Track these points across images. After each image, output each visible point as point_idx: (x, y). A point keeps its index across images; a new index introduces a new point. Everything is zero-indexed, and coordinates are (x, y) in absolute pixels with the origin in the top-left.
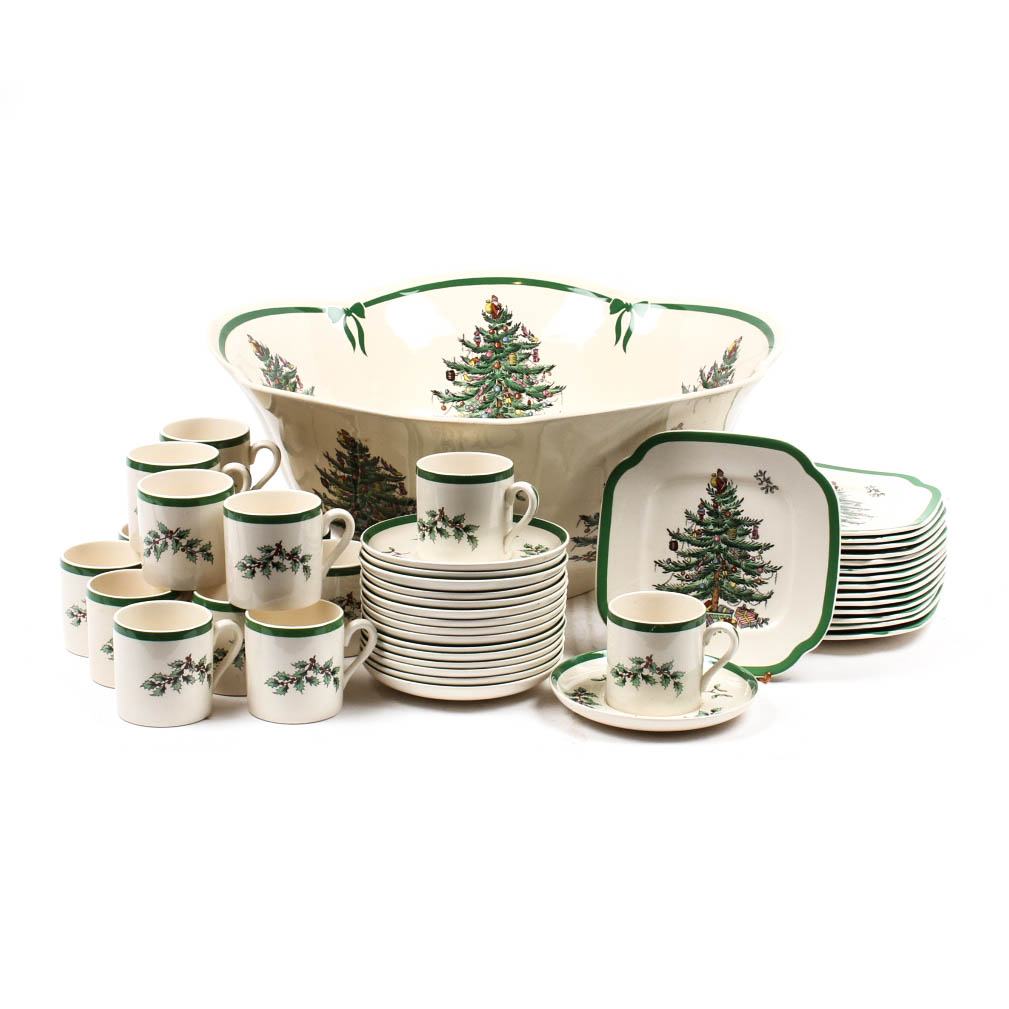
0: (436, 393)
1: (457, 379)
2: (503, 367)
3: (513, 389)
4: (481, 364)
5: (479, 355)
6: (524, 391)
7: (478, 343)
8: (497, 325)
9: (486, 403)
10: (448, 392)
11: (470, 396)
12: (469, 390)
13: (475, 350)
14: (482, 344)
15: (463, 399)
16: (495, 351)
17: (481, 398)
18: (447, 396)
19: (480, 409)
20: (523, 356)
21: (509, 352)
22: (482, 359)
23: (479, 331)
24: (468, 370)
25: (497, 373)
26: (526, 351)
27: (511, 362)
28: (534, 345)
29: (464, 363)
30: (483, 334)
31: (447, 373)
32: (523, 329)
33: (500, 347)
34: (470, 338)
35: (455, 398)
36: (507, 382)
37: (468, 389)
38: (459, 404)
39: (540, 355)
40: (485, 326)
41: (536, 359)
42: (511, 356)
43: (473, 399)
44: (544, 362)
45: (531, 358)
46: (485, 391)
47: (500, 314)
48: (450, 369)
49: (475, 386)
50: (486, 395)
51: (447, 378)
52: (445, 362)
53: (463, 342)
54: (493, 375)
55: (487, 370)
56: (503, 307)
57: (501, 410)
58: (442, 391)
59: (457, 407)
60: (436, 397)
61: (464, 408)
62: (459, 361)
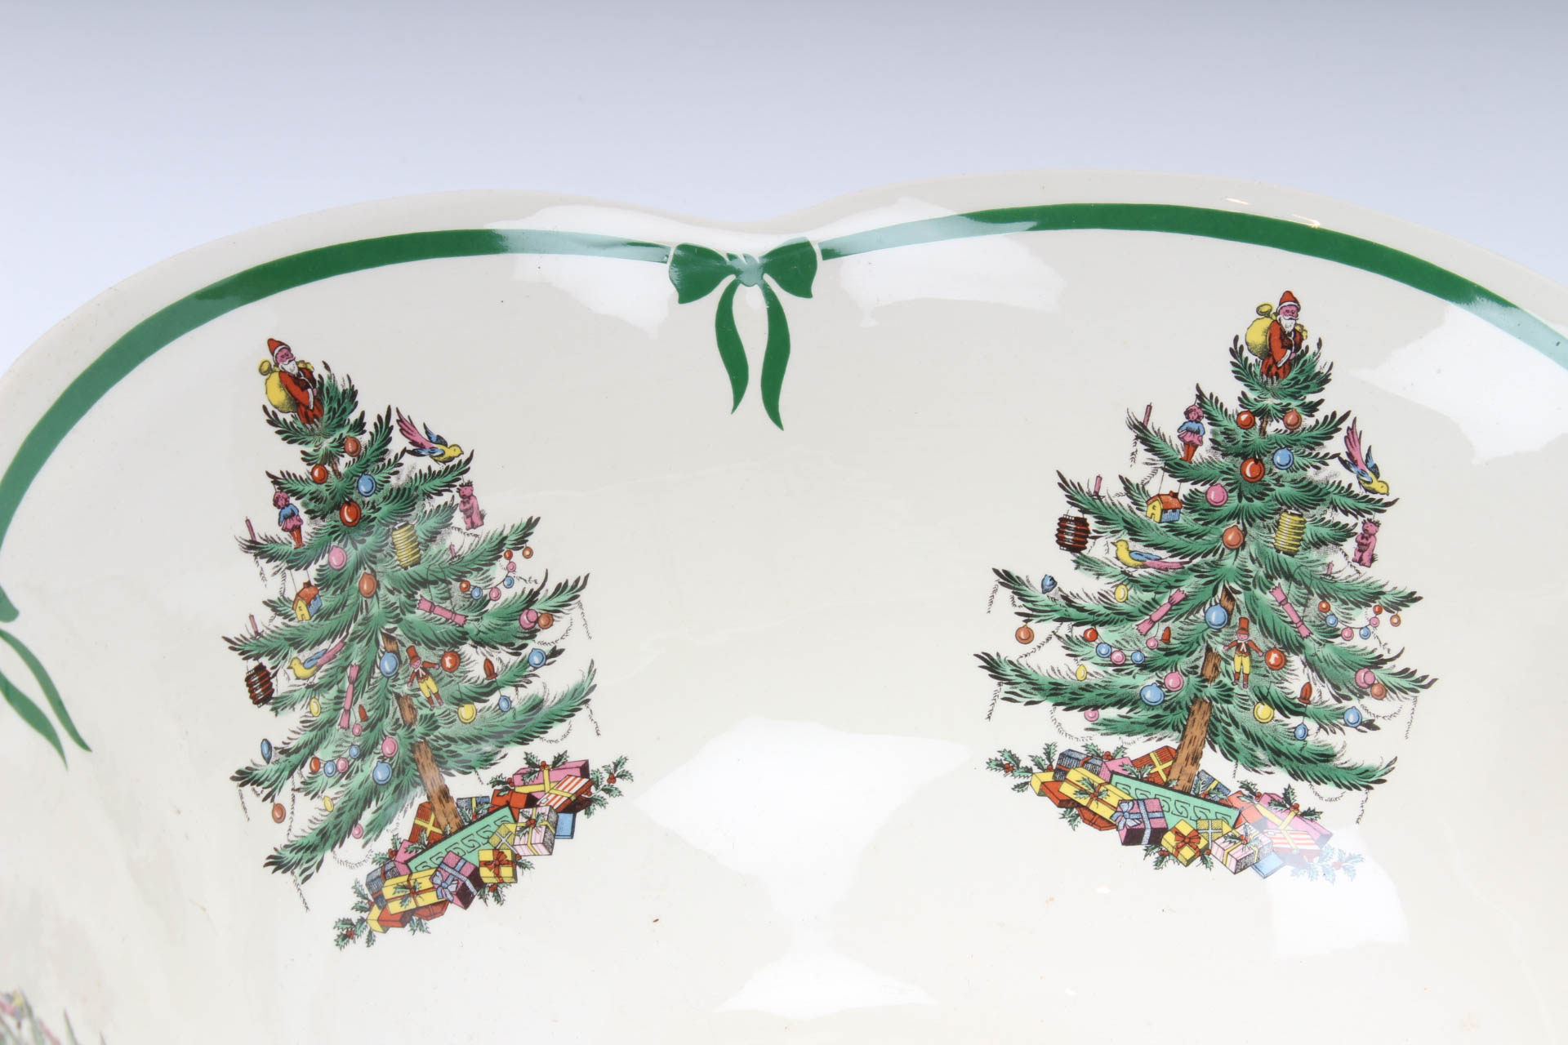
0: (1007, 579)
1: (1096, 549)
2: (1252, 548)
3: (1266, 630)
4: (1185, 520)
5: (1185, 489)
6: (1299, 648)
7: (1191, 447)
8: (1270, 402)
9: (1169, 653)
10: (1051, 583)
11: (1116, 617)
12: (1121, 595)
13: (1174, 468)
14: (1203, 452)
15: (1095, 620)
16: (1237, 487)
17: (1158, 631)
18: (1043, 599)
19: (1144, 666)
20: (1324, 532)
21: (1283, 505)
22: (1191, 503)
23: (1204, 406)
24: (1133, 530)
25: (1229, 562)
26: (1340, 518)
27: (1284, 538)
28: (1371, 505)
29: (1126, 501)
30: (1213, 421)
31: (1063, 521)
32: (1352, 438)
33: (1257, 480)
34: (1168, 424)
35: (1070, 610)
36: (1254, 600)
37: (1121, 592)
38: (1079, 631)
39: (1382, 544)
40: (1229, 392)
41: (1365, 555)
42: (1287, 520)
43: (1130, 628)
44: (1387, 572)
45: (1350, 545)
46: (1176, 609)
47: (1290, 364)
48: (1075, 513)
49: (1146, 588)
50: (1175, 626)
51: (1061, 541)
52: (1064, 484)
53: (1142, 432)
54: (1215, 565)
55: (1199, 545)
56: (1309, 342)
57: (1211, 690)
58: (1032, 573)
59: (1069, 643)
60: (1005, 593)
61: (1088, 650)
62: (1112, 490)
